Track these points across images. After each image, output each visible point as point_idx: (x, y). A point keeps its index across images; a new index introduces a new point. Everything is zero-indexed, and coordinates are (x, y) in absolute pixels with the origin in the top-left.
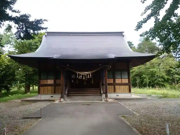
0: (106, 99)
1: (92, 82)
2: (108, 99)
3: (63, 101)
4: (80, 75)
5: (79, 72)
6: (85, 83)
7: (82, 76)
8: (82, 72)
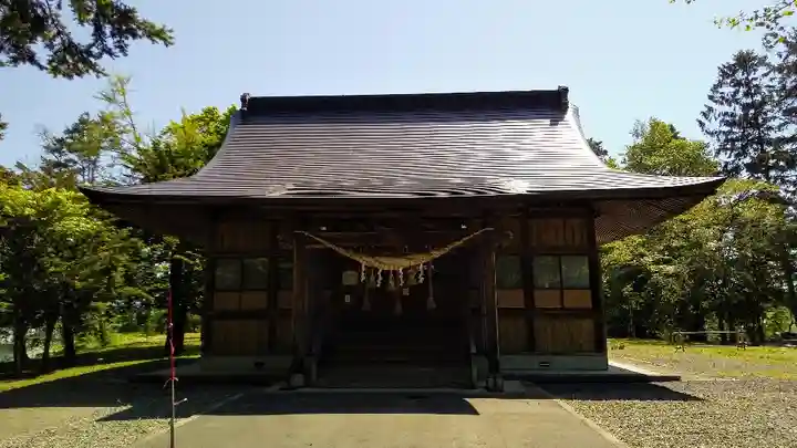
0: (491, 380)
1: (431, 303)
2: (500, 381)
3: (301, 384)
4: (377, 270)
5: (370, 259)
6: (399, 308)
7: (385, 274)
8: (383, 260)
